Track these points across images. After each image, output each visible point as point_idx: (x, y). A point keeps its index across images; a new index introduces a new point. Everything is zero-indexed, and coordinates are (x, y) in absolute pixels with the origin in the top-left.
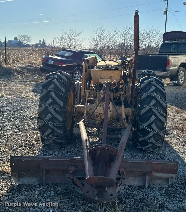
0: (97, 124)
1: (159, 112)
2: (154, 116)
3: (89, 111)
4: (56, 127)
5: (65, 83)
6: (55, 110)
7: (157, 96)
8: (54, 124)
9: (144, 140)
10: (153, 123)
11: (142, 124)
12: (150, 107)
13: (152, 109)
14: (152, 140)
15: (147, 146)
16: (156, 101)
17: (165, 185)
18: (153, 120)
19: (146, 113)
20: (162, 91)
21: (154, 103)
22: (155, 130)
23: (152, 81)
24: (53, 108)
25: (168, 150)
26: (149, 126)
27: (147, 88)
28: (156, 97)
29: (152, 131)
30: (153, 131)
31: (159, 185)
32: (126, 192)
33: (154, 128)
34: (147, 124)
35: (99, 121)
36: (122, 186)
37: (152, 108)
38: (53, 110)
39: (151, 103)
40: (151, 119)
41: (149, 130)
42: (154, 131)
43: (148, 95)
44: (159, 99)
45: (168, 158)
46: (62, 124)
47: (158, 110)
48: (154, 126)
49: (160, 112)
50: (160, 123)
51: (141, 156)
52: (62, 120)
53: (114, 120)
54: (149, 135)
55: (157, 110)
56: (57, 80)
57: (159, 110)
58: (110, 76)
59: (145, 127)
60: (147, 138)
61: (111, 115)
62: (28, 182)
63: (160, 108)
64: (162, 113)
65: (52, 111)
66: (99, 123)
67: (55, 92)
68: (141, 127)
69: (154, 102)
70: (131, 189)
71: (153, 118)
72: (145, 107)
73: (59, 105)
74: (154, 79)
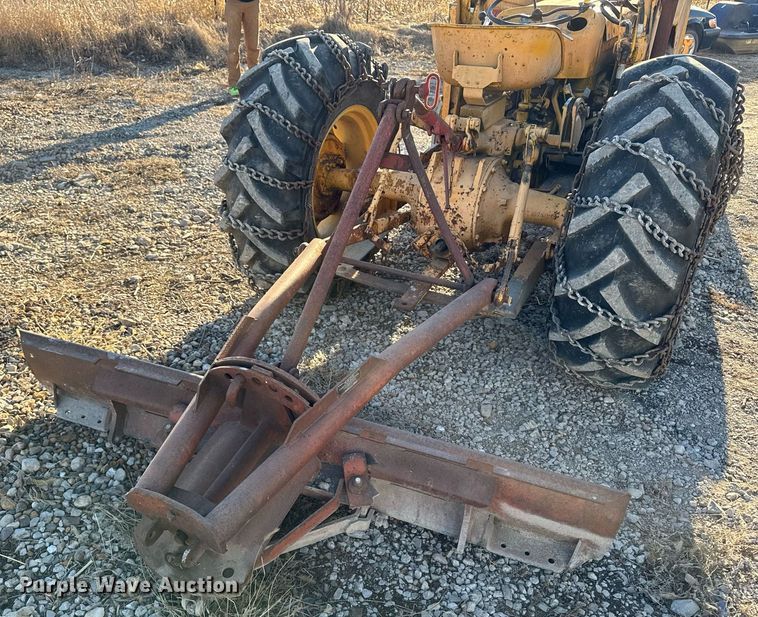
0: (421, 247)
1: (650, 236)
2: (621, 250)
3: (406, 192)
4: (266, 241)
5: (311, 82)
6: (257, 184)
7: (660, 156)
8: (255, 231)
9: (567, 342)
10: (614, 281)
11: (562, 279)
12: (609, 210)
13: (620, 220)
14: (601, 348)
15: (581, 364)
16: (646, 183)
17: (551, 561)
18: (612, 270)
19: (588, 233)
20: (702, 136)
21: (638, 190)
22: (613, 313)
23: (665, 83)
24: (251, 173)
25: (701, 387)
26: (593, 292)
27: (631, 117)
28: (654, 164)
29: (599, 314)
30: (604, 314)
31: (527, 554)
32: (368, 543)
33: (611, 302)
34: (584, 280)
35: (430, 238)
36: (356, 518)
37: (621, 216)
38: (250, 183)
39: (620, 191)
40: (603, 264)
41: (586, 308)
42: (608, 317)
43: (618, 150)
44: (667, 174)
45: (675, 427)
46: (285, 235)
47: (647, 226)
48: (612, 295)
49: (661, 235)
50: (648, 284)
51: (557, 394)
52: (279, 221)
53: (494, 237)
54: (587, 327)
55: (644, 228)
56: (286, 68)
57: (652, 228)
58: (496, 51)
59: (574, 295)
60: (580, 337)
61: (474, 220)
62: (83, 417)
63: (664, 217)
64: (669, 242)
65: (248, 185)
66: (429, 244)
67: (263, 116)
68: (559, 290)
69: (637, 184)
70: (398, 536)
71: (616, 259)
72: (590, 204)
73: (272, 165)
74: (683, 69)
